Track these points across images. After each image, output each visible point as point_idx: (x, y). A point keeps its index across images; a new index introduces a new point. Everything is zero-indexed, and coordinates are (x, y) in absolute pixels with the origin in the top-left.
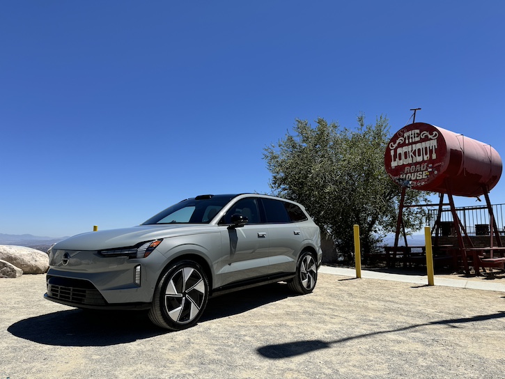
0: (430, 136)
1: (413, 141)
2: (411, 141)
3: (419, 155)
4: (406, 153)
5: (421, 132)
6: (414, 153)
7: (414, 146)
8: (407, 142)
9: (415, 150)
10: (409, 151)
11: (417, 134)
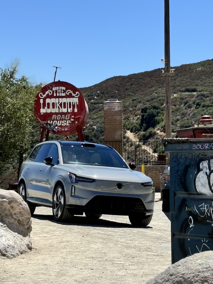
0: (73, 95)
1: (60, 95)
2: (58, 95)
3: (64, 108)
5: (66, 89)
6: (61, 105)
7: (60, 99)
8: (55, 95)
9: (61, 103)
10: (56, 103)
11: (63, 90)
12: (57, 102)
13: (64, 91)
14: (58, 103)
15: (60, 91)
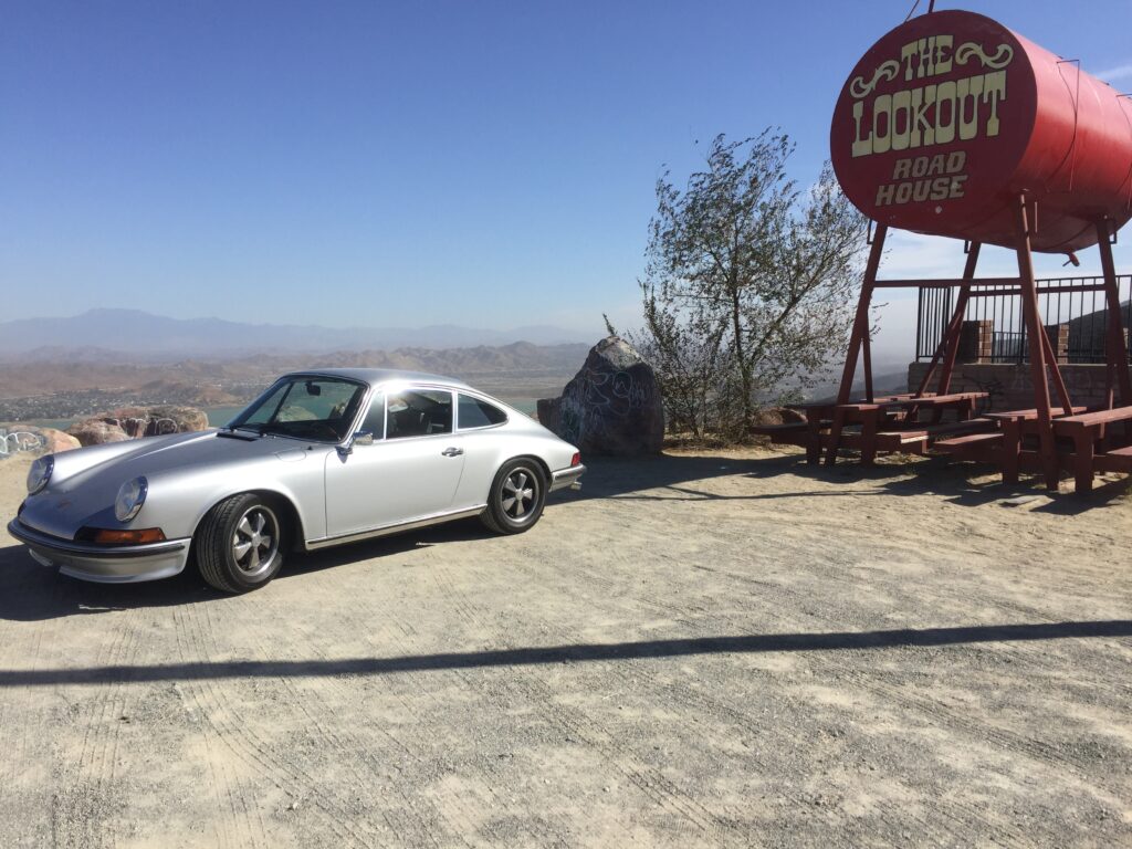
0: (986, 60)
1: (930, 73)
2: (921, 73)
3: (945, 123)
4: (901, 113)
5: (956, 44)
6: (930, 115)
7: (930, 89)
8: (909, 76)
9: (934, 104)
10: (912, 109)
11: (945, 49)
12: (917, 103)
13: (949, 53)
14: (921, 108)
15: (930, 56)
